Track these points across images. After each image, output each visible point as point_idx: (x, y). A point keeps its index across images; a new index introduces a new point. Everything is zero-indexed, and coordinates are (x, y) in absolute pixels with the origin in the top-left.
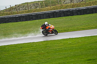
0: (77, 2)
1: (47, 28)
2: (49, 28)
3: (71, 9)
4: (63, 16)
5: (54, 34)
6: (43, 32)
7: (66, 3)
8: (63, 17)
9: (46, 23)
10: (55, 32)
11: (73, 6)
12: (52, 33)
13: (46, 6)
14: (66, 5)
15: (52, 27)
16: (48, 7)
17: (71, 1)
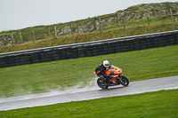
0: (85, 32)
1: (108, 73)
3: (74, 45)
4: (57, 60)
7: (64, 34)
8: (59, 61)
10: (123, 81)
11: (77, 40)
13: (25, 40)
14: (64, 37)
16: (29, 42)
17: (74, 30)
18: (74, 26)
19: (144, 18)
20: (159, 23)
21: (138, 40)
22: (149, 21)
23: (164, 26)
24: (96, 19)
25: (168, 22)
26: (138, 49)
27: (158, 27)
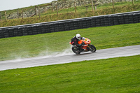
0: (28, 16)
1: (80, 43)
2: (83, 43)
3: (19, 26)
5: (90, 52)
6: (73, 49)
7: (12, 18)
9: (78, 35)
10: (92, 48)
11: (22, 22)
12: (88, 50)
14: (12, 20)
15: (87, 41)
17: (19, 15)
18: (20, 12)
19: (72, 7)
20: (83, 10)
21: (67, 23)
22: (76, 8)
23: (86, 12)
24: (36, 7)
25: (90, 9)
26: (67, 30)
27: (82, 13)
